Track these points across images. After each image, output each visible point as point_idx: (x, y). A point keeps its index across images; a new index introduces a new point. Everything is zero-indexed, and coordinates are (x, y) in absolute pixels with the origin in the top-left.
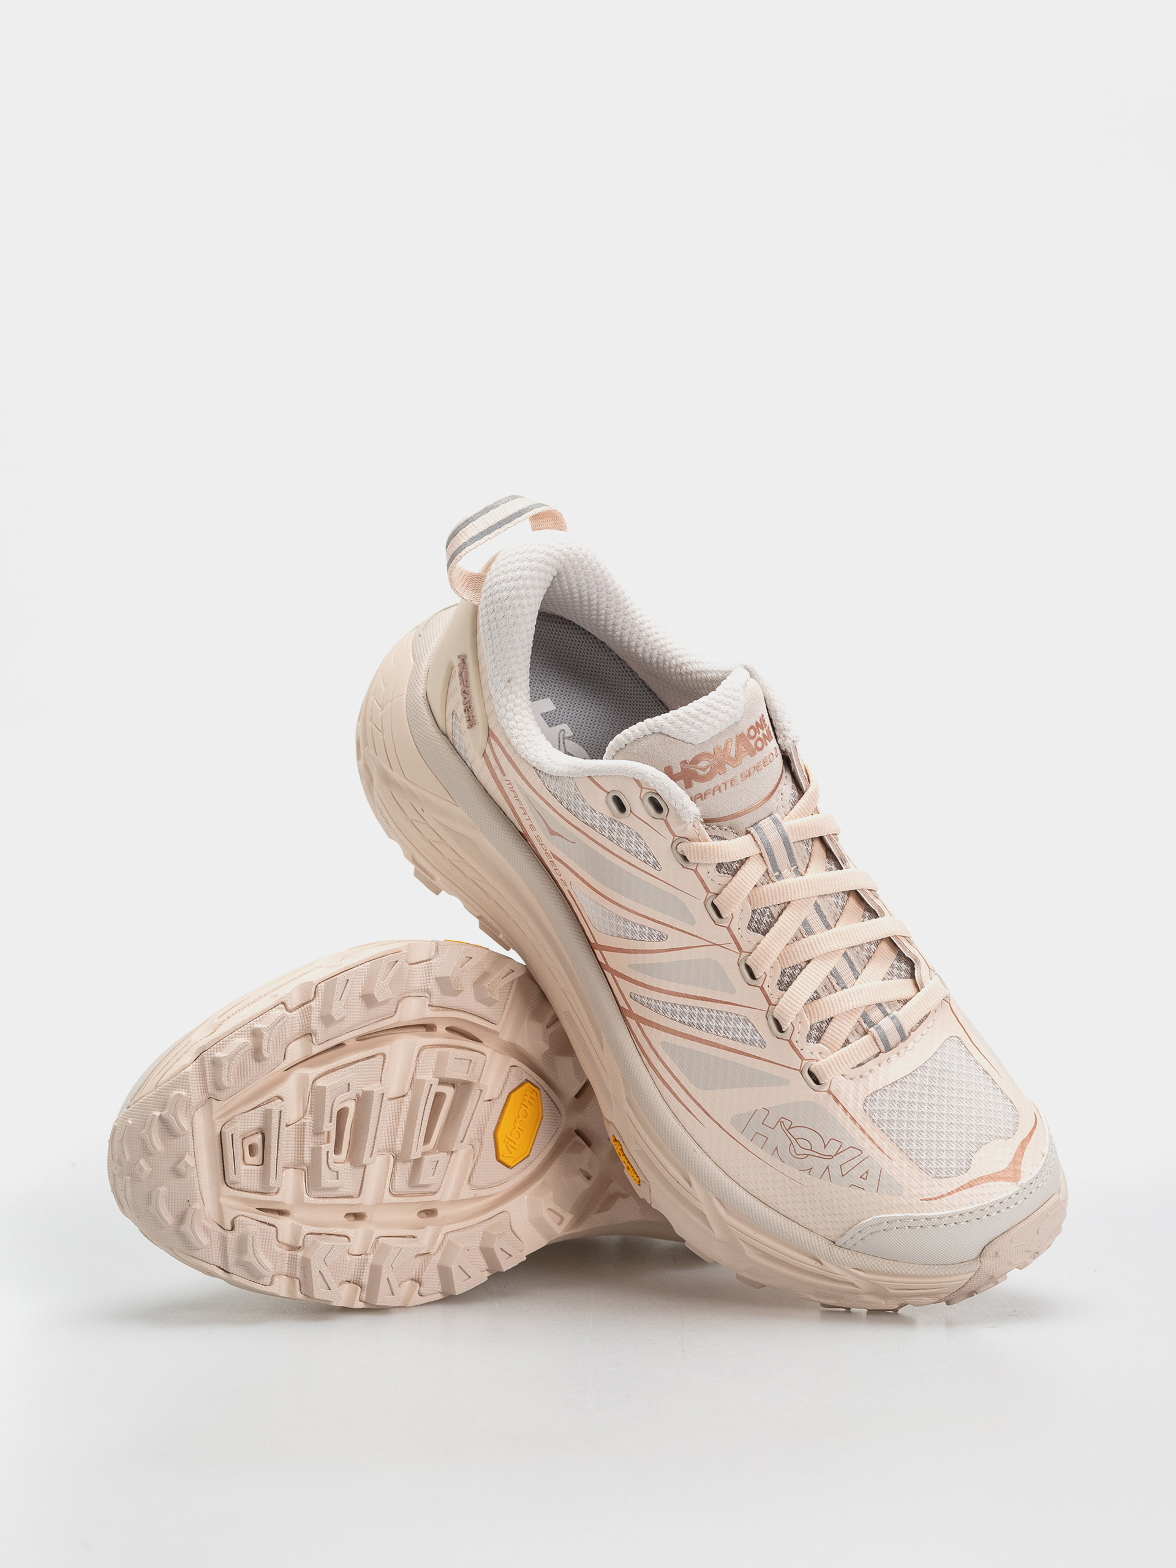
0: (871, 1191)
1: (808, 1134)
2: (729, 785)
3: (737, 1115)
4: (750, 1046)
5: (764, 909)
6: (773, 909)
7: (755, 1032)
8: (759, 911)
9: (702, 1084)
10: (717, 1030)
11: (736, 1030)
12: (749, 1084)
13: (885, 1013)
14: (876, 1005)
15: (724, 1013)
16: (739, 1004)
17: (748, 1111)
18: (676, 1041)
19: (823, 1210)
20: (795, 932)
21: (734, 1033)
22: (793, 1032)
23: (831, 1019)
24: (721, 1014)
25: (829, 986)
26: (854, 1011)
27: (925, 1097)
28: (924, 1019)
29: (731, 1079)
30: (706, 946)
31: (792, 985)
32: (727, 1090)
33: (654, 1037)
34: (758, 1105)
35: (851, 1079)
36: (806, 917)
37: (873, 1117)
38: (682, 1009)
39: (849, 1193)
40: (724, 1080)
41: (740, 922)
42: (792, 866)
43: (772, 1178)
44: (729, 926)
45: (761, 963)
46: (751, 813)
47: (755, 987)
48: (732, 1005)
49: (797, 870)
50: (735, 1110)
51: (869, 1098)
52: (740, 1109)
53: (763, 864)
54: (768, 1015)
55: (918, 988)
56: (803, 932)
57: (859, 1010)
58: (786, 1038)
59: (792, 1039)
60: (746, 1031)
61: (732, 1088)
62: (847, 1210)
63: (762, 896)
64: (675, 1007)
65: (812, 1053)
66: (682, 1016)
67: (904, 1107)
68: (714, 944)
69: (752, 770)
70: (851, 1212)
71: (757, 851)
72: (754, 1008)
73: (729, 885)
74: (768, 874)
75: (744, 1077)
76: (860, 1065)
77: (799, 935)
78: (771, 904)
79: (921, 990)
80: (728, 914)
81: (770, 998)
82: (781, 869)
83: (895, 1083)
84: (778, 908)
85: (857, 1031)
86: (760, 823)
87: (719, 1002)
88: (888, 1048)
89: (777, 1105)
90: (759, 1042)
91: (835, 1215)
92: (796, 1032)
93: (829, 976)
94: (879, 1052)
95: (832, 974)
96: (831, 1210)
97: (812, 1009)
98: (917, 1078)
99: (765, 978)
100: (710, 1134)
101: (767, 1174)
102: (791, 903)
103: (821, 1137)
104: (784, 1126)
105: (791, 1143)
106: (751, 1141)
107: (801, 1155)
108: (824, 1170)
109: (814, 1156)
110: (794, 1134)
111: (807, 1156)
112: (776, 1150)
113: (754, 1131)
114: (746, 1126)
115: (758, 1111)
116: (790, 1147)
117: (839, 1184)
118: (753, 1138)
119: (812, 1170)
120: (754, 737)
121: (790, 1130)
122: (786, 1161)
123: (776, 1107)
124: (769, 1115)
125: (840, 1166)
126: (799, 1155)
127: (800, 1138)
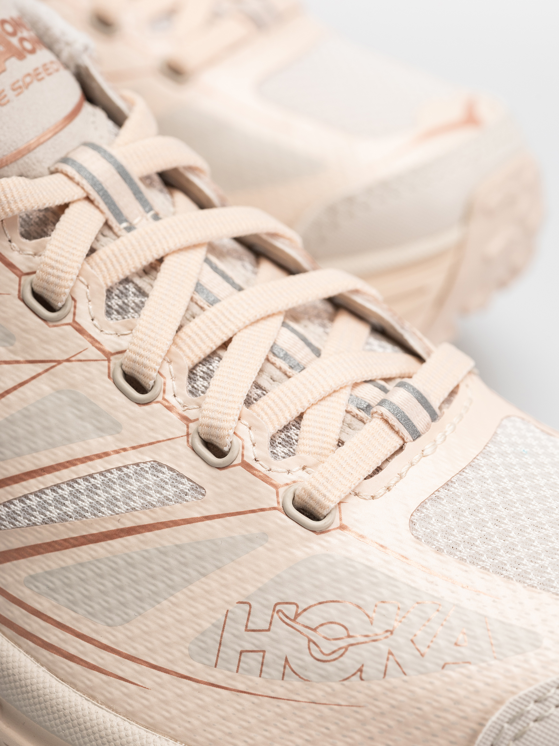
0: (484, 661)
1: (332, 612)
3: (197, 638)
4: (178, 505)
5: (124, 285)
6: (137, 280)
7: (178, 479)
8: (117, 292)
9: (118, 615)
10: (112, 507)
11: (144, 491)
12: (199, 572)
13: (385, 390)
14: (366, 382)
15: (115, 471)
16: (135, 445)
17: (214, 621)
18: (50, 563)
19: (410, 737)
20: (186, 304)
21: (143, 496)
22: (243, 448)
23: (301, 417)
24: (108, 475)
25: (277, 374)
26: (334, 394)
27: (510, 493)
28: (453, 393)
29: (165, 579)
30: (46, 371)
31: (212, 381)
32: (165, 602)
33: (10, 579)
34: (227, 602)
35: (373, 497)
36: (199, 280)
37: (435, 542)
38: (41, 498)
39: (446, 679)
40: (153, 588)
41: (91, 307)
42: (148, 212)
43: (297, 722)
44: (74, 321)
45: (147, 362)
46: (49, 142)
47: (154, 405)
48: (123, 453)
49: (156, 217)
50: (189, 631)
51: (416, 516)
52: (199, 625)
53: (97, 212)
54: (190, 440)
55: (420, 359)
56: (201, 304)
57: (341, 390)
58: (235, 463)
59: (245, 459)
60: (163, 484)
61: (172, 595)
62: (453, 714)
63: (114, 260)
64: (28, 502)
65: (289, 472)
66: (44, 511)
67: (483, 514)
68: (59, 362)
69: (28, 80)
70: (461, 714)
71: (80, 193)
72: (163, 441)
73: (47, 253)
74: (110, 228)
75: (185, 565)
76: (378, 470)
77: (195, 309)
78: (134, 270)
79: (428, 360)
80: (64, 298)
81: (185, 414)
82: (130, 217)
83: (450, 483)
84: (146, 279)
85: (350, 426)
86: (71, 156)
87: (99, 456)
88: (416, 435)
89: (260, 585)
90: (192, 491)
91: (434, 735)
92: (248, 444)
93: (270, 358)
94: (401, 442)
95: (274, 354)
96: (425, 729)
97: (263, 409)
98: (483, 469)
99: (165, 384)
100: (161, 697)
101: (285, 719)
102: (167, 261)
103: (359, 607)
104: (287, 617)
105: (310, 640)
106: (237, 672)
107: (334, 652)
108: (384, 661)
109: (358, 644)
110: (308, 623)
111: (346, 649)
112: (287, 666)
113: (236, 651)
114: (219, 651)
115: (232, 612)
116: (309, 648)
117: (421, 673)
118: (238, 667)
119: (364, 669)
120: (14, 34)
121: (300, 619)
122: (312, 676)
123: (260, 589)
124: (252, 610)
125: (412, 641)
126: (330, 654)
127: (322, 625)
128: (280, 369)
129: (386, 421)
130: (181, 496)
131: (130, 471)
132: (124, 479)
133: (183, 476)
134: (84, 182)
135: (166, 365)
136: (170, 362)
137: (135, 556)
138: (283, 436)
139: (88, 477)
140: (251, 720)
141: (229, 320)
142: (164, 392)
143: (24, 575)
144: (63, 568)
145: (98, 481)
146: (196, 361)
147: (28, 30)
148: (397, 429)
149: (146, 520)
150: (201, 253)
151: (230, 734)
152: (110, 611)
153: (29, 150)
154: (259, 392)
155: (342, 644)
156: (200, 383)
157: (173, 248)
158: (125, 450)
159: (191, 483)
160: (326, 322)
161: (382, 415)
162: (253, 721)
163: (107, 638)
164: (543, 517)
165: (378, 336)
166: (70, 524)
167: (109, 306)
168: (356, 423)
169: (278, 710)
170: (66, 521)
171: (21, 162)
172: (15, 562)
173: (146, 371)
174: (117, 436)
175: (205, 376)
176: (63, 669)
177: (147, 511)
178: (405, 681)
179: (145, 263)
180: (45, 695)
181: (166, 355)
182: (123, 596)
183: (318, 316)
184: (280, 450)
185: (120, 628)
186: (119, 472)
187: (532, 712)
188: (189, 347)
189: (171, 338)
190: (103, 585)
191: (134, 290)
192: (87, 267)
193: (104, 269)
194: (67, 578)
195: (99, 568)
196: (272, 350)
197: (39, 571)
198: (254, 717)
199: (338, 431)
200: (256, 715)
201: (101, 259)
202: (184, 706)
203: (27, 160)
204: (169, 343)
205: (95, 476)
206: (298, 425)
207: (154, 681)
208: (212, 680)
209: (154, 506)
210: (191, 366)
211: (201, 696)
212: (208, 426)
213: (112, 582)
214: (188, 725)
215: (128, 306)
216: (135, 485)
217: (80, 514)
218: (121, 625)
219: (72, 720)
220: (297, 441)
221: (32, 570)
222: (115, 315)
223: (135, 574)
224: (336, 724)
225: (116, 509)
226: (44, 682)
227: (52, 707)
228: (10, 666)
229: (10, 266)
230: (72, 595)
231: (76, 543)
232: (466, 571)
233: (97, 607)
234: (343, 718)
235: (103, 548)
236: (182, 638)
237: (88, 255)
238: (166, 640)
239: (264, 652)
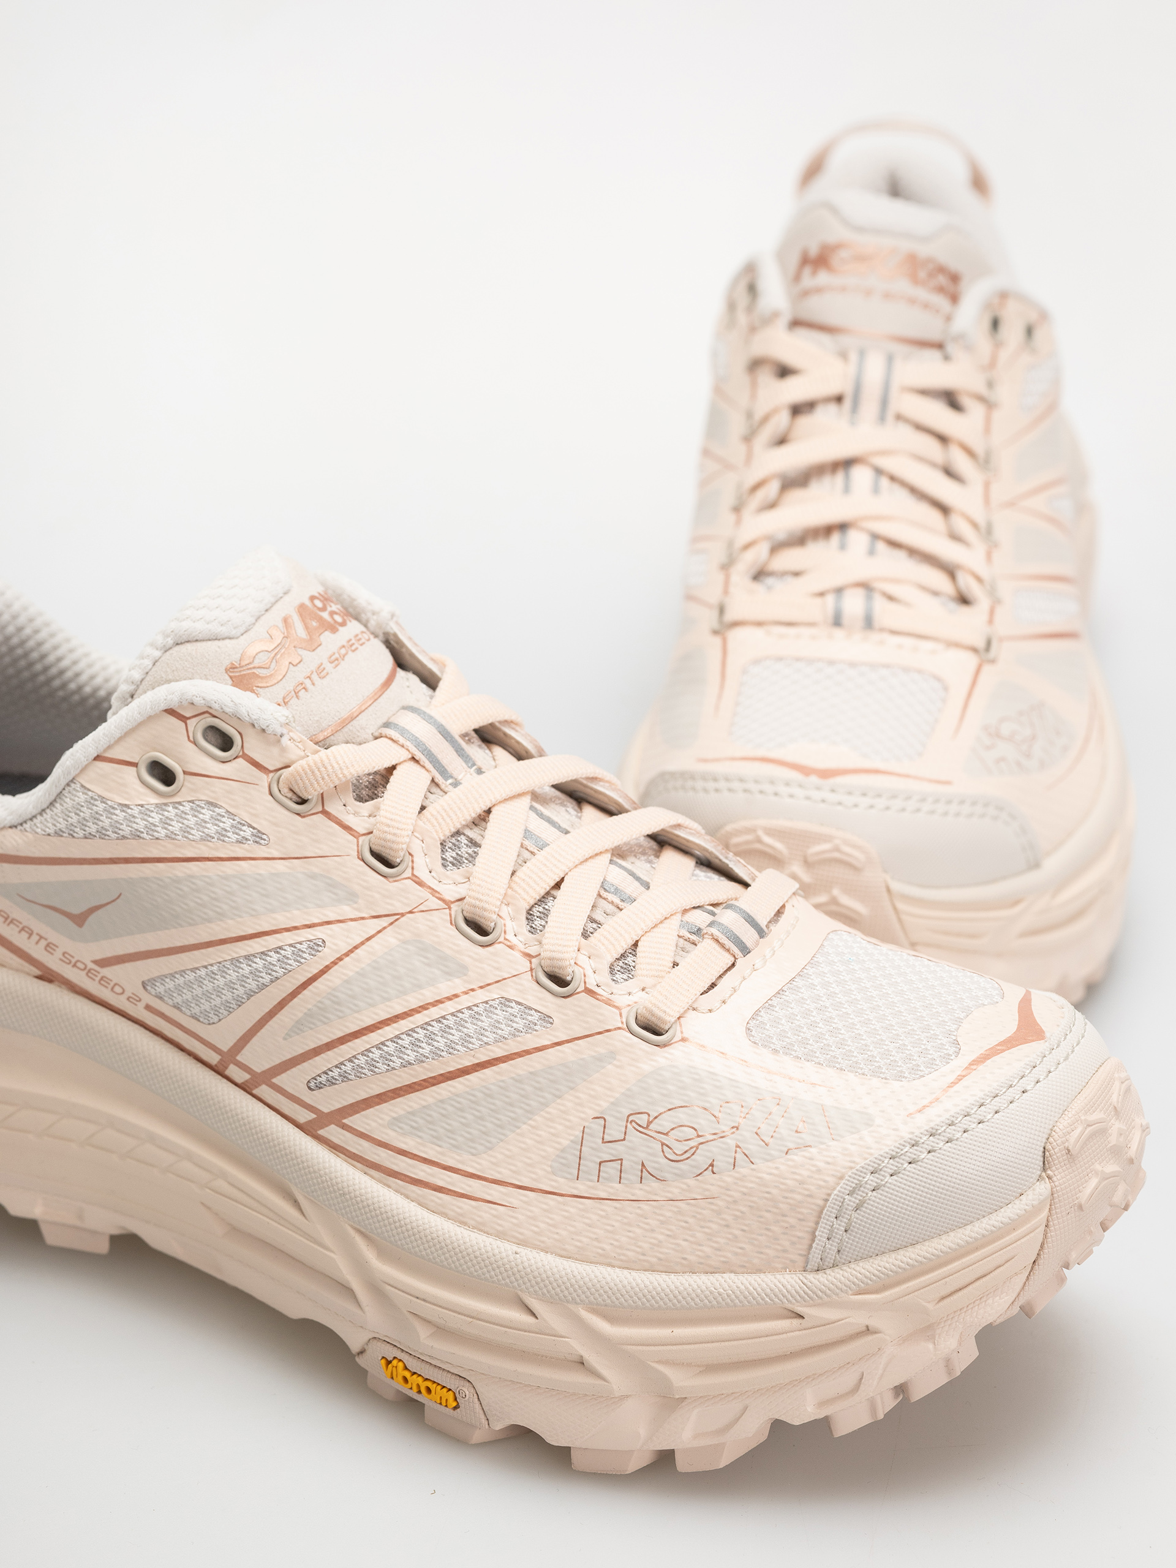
0: (823, 1143)
1: (681, 1116)
2: (315, 677)
3: (557, 1156)
4: (528, 1036)
5: (456, 838)
6: (470, 833)
7: (526, 1011)
8: (450, 845)
9: (482, 1144)
10: (465, 1044)
11: (496, 1025)
12: (554, 1095)
13: (714, 914)
14: (694, 908)
15: (465, 1011)
16: (482, 985)
17: (572, 1138)
18: (412, 1104)
19: (762, 1220)
20: (518, 850)
21: (495, 1030)
22: (585, 976)
23: (636, 945)
24: (460, 1015)
25: (610, 908)
26: (665, 921)
27: (839, 996)
28: (779, 913)
29: (522, 1105)
30: (392, 924)
31: (550, 919)
32: (524, 1127)
33: (374, 1124)
34: (583, 1119)
35: (710, 1011)
36: (526, 827)
37: (772, 1045)
38: (397, 1043)
39: (790, 1163)
40: (512, 1115)
41: (427, 860)
42: (471, 767)
43: (658, 1220)
44: (413, 874)
45: (486, 906)
46: (370, 709)
47: (496, 946)
48: (472, 993)
49: (480, 771)
50: (550, 1150)
51: (752, 1023)
52: (559, 1143)
53: (423, 770)
54: (534, 974)
55: (746, 885)
56: (531, 849)
57: (672, 917)
58: (578, 991)
59: (587, 986)
60: (512, 1017)
61: (530, 1119)
62: (799, 1193)
63: (444, 814)
64: (385, 1048)
65: (630, 994)
66: (401, 1055)
67: (814, 1016)
68: (403, 915)
69: (343, 651)
70: (806, 1193)
71: (407, 756)
72: (509, 978)
73: (382, 813)
74: (437, 785)
75: (540, 1089)
76: (713, 985)
77: (527, 854)
78: (464, 823)
79: (753, 884)
80: (402, 854)
81: (527, 951)
82: (455, 774)
83: (781, 992)
84: (476, 829)
85: (683, 949)
86: (393, 720)
87: (449, 999)
88: (745, 950)
89: (612, 1100)
90: (540, 1021)
91: (784, 1215)
92: (589, 972)
93: (601, 894)
94: (733, 959)
95: (605, 890)
96: (775, 1210)
97: (599, 941)
98: (812, 977)
99: (505, 925)
100: (529, 1214)
101: (646, 1218)
102: (494, 811)
103: (705, 1109)
104: (640, 1126)
105: (663, 1144)
106: (598, 1181)
107: (685, 1152)
108: (733, 1154)
109: (707, 1142)
110: (660, 1129)
111: (697, 1148)
112: (644, 1170)
113: (595, 1162)
114: (579, 1164)
115: (588, 1127)
116: (663, 1151)
117: (767, 1161)
118: (599, 1176)
119: (715, 1163)
120: (324, 609)
121: (652, 1126)
122: (667, 1176)
123: (612, 1103)
124: (607, 1123)
125: (757, 1134)
126: (682, 1154)
127: (673, 1129)
128: (612, 903)
129: (717, 941)
130: (530, 1027)
131: (480, 1009)
132: (476, 1017)
133: (530, 1009)
134: (408, 744)
135: (504, 907)
136: (508, 905)
137: (492, 1087)
138: (621, 964)
139: (440, 1019)
140: (614, 1223)
141: (559, 861)
142: (505, 932)
143: (387, 1118)
144: (424, 1107)
145: (451, 1021)
146: (532, 902)
147: (336, 604)
148: (727, 947)
149: (499, 1053)
150: (526, 801)
151: (596, 1239)
152: (472, 1141)
153: (352, 718)
154: (595, 925)
155: (692, 1143)
156: (538, 922)
157: (500, 799)
158: (473, 990)
159: (539, 1014)
160: (652, 857)
161: (712, 935)
162: (616, 1224)
163: (472, 1167)
164: (876, 1023)
165: (705, 868)
166: (429, 1064)
167: (443, 859)
168: (688, 946)
169: (638, 1211)
170: (423, 1061)
171: (345, 730)
172: (377, 1107)
173: (486, 914)
174: (465, 978)
175: (542, 915)
176: (433, 1201)
177: (500, 1044)
178: (753, 1170)
179: (474, 815)
180: (418, 1226)
181: (503, 898)
182: (484, 1126)
183: (644, 853)
184: (619, 976)
185: (484, 1156)
186: (470, 1012)
187: (869, 1182)
188: (524, 890)
189: (506, 881)
190: (464, 1118)
191: (466, 842)
192: (420, 823)
193: (435, 823)
194: (430, 1116)
195: (459, 1103)
196: (602, 886)
197: (402, 1112)
198: (617, 1221)
199: (673, 954)
200: (619, 1218)
201: (432, 815)
202: (551, 1219)
203: (351, 728)
204: (506, 886)
205: (447, 1017)
206: (634, 953)
207: (521, 1201)
208: (576, 1192)
209: (506, 1039)
210: (528, 908)
211: (567, 1208)
212: (550, 959)
213: (473, 1115)
214: (556, 1236)
215: (462, 857)
216: (486, 1022)
217: (436, 1054)
218: (485, 1153)
219: (446, 1246)
220: (634, 967)
221: (395, 1112)
222: (450, 867)
223: (494, 1104)
224: (694, 1217)
225: (470, 1046)
226: (416, 1215)
227: (426, 1237)
228: (382, 1204)
229: (347, 828)
230: (435, 1131)
231: (435, 1081)
232: (802, 1067)
233: (459, 1138)
234: (700, 1210)
235: (461, 1083)
236: (543, 1157)
237: (419, 813)
238: (528, 1161)
239: (621, 1160)
